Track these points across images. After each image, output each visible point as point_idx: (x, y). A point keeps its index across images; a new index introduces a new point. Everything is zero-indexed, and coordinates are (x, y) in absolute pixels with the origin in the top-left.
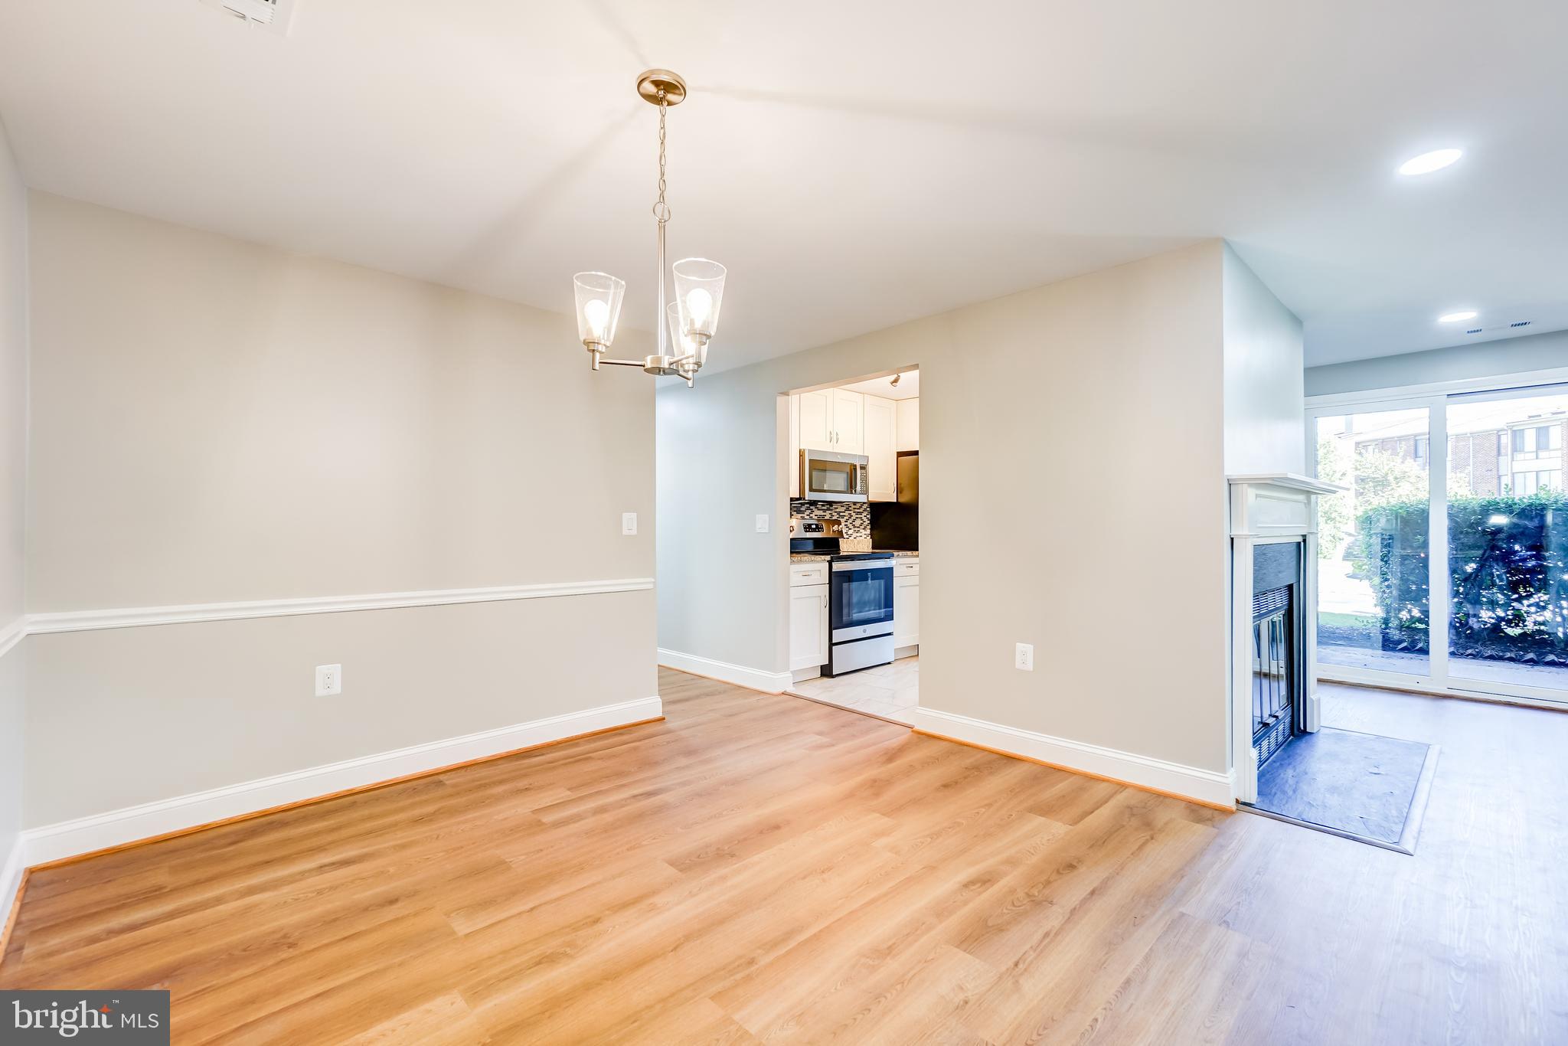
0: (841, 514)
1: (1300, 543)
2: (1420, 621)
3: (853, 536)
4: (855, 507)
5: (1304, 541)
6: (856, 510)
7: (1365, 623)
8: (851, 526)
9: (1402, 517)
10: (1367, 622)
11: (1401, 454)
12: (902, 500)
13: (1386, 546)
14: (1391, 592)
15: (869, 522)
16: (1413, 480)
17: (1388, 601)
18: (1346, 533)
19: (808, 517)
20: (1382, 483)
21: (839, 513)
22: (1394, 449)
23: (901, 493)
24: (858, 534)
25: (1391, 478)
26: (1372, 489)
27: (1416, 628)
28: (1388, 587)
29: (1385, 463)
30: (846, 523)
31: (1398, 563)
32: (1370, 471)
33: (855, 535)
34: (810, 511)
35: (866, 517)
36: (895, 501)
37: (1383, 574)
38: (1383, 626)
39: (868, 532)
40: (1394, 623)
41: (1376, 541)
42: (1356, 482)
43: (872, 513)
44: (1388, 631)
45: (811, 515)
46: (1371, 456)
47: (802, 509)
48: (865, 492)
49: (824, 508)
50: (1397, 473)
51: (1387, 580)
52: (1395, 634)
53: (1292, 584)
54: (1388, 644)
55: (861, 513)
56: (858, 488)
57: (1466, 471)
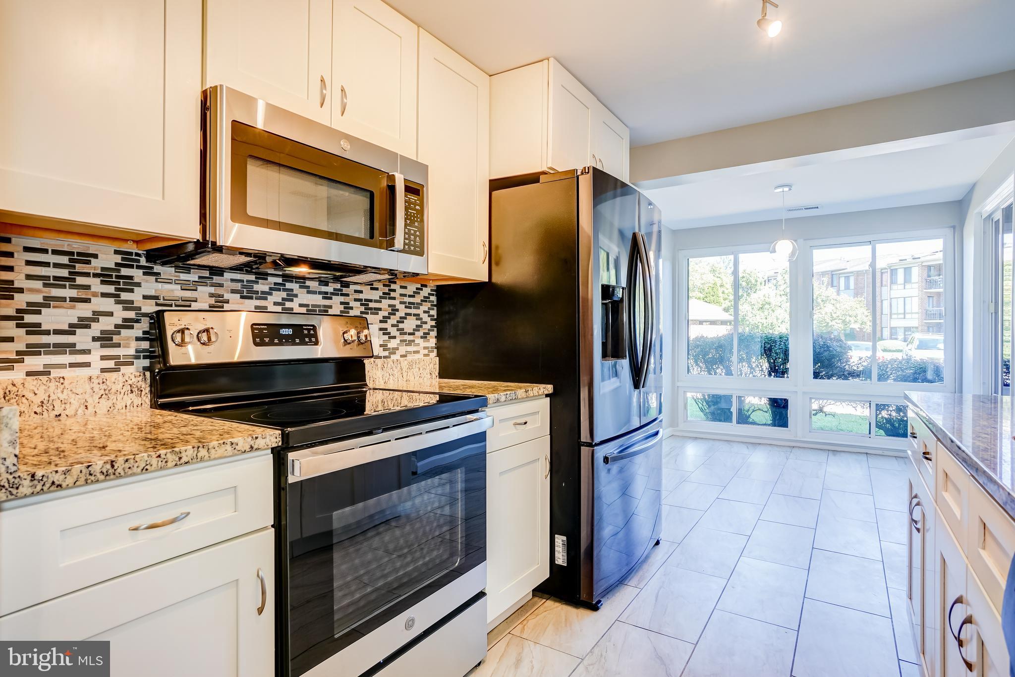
0: (371, 305)
3: (399, 353)
4: (403, 291)
6: (407, 299)
8: (394, 331)
12: (502, 278)
15: (433, 323)
16: (832, 302)
19: (279, 309)
21: (365, 303)
23: (497, 264)
24: (410, 349)
30: (383, 325)
33: (403, 350)
34: (284, 294)
35: (427, 313)
36: (487, 280)
39: (432, 342)
43: (439, 305)
45: (288, 305)
47: (256, 287)
48: (417, 248)
49: (324, 289)
55: (417, 306)
56: (399, 240)
57: (863, 297)
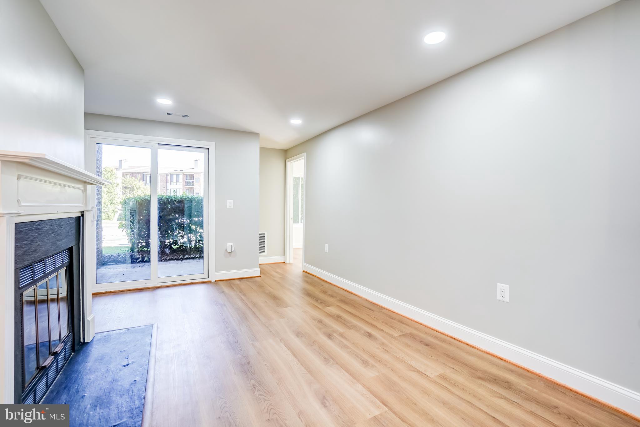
1: (79, 217)
2: (145, 247)
5: (83, 215)
7: (124, 251)
9: (139, 202)
10: (125, 250)
11: (139, 179)
13: (133, 215)
14: (134, 236)
17: (133, 240)
18: (119, 209)
20: (132, 190)
22: (136, 177)
25: (135, 188)
26: (128, 192)
27: (144, 251)
28: (133, 234)
29: (133, 182)
31: (137, 223)
32: (128, 184)
37: (131, 228)
38: (131, 252)
40: (136, 250)
41: (128, 213)
42: (123, 189)
44: (133, 254)
46: (129, 179)
50: (137, 186)
51: (133, 231)
52: (136, 255)
53: (73, 246)
54: (134, 261)
